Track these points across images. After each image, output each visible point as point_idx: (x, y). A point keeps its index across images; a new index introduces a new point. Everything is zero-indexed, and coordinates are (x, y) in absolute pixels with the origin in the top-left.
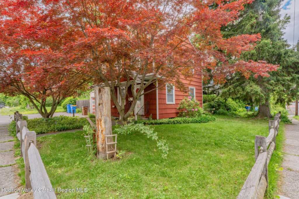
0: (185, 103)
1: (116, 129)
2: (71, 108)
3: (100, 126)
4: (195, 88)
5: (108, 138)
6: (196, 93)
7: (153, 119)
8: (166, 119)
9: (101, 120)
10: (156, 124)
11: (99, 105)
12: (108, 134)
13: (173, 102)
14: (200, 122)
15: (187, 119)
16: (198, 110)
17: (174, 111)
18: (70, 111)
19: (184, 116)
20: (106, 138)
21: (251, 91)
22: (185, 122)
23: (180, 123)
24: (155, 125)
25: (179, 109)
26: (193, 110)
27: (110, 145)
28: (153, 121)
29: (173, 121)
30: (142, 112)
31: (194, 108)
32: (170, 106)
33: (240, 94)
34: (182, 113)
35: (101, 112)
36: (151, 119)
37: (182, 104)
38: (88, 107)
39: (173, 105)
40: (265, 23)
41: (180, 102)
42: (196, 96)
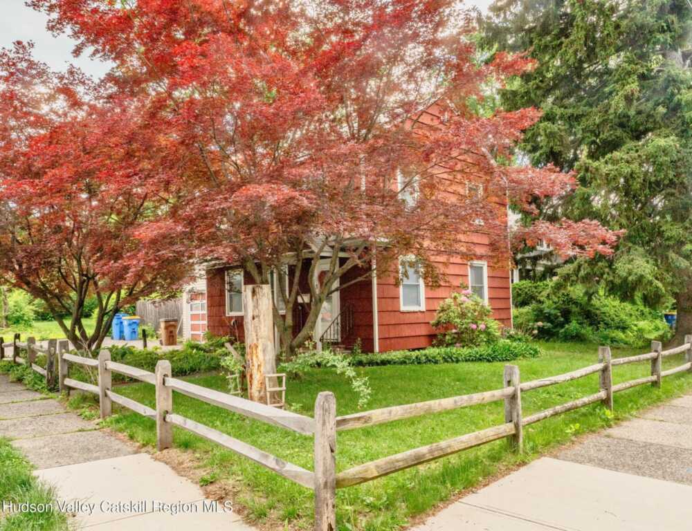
0: (453, 308)
1: (283, 364)
2: (125, 323)
3: (254, 358)
4: (486, 263)
5: (270, 379)
6: (489, 277)
7: (364, 351)
8: (398, 352)
9: (257, 347)
10: (371, 363)
11: (254, 318)
12: (269, 373)
13: (419, 304)
14: (491, 359)
15: (455, 350)
16: (487, 327)
17: (423, 331)
18: (121, 332)
19: (448, 345)
21: (630, 274)
22: (448, 359)
23: (436, 362)
24: (368, 368)
25: (438, 324)
26: (474, 326)
27: (274, 392)
28: (364, 358)
29: (417, 358)
30: (334, 335)
31: (476, 323)
32: (411, 315)
33: (606, 280)
34: (445, 335)
35: (256, 332)
36: (360, 351)
37: (443, 310)
38: (176, 321)
39: (420, 314)
40: (667, 87)
41: (438, 306)
42: (489, 287)
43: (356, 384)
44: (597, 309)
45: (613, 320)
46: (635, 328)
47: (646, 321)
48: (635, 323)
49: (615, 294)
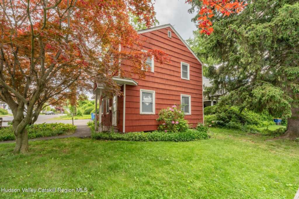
0: (165, 113)
4: (190, 96)
6: (192, 102)
8: (137, 133)
16: (179, 123)
17: (154, 123)
25: (159, 120)
26: (173, 122)
28: (115, 135)
32: (146, 116)
39: (151, 116)
41: (159, 112)
42: (191, 106)
44: (244, 116)
45: (252, 120)
47: (266, 121)
48: (262, 122)
49: (252, 110)
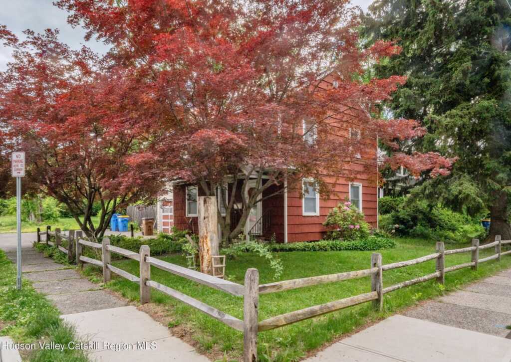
0: (338, 214)
1: (224, 250)
2: (119, 220)
3: (205, 245)
4: (361, 184)
5: (215, 259)
6: (363, 194)
7: (277, 242)
8: (300, 243)
9: (206, 238)
10: (282, 250)
11: (205, 218)
12: (214, 255)
13: (315, 211)
14: (362, 249)
15: (339, 242)
16: (361, 228)
17: (317, 229)
18: (117, 226)
19: (334, 239)
20: (213, 259)
22: (334, 248)
23: (326, 250)
24: (280, 253)
25: (328, 225)
26: (352, 227)
27: (217, 268)
28: (277, 246)
29: (313, 246)
30: (258, 231)
31: (353, 224)
32: (310, 219)
33: (443, 197)
34: (332, 232)
35: (206, 227)
36: (275, 242)
37: (331, 215)
38: (153, 219)
39: (315, 218)
40: (490, 65)
41: (328, 212)
42: (363, 201)
43: (273, 263)
44: (436, 216)
45: (446, 224)
46: (462, 230)
47: (469, 226)
48: (462, 226)
49: (448, 207)
